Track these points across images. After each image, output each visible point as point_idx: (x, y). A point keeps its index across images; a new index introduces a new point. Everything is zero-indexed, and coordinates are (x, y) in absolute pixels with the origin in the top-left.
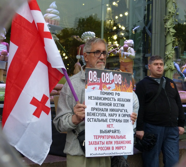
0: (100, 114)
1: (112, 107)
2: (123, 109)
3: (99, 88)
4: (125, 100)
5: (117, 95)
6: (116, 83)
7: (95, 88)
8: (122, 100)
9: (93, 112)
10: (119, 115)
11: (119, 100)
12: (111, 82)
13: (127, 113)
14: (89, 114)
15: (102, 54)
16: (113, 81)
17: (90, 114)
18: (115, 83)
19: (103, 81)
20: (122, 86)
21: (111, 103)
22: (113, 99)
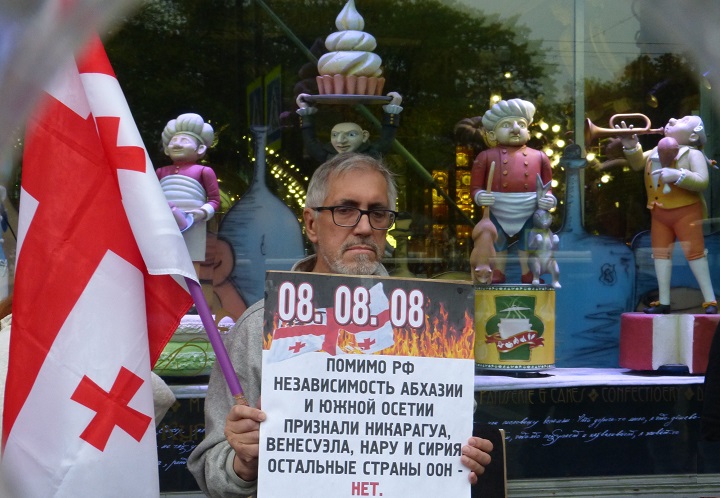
0: (323, 443)
1: (377, 417)
2: (424, 425)
3: (320, 347)
4: (438, 388)
5: (399, 371)
6: (400, 323)
7: (304, 345)
8: (424, 391)
9: (291, 436)
10: (408, 448)
11: (407, 392)
12: (374, 321)
13: (443, 440)
14: (276, 444)
15: (365, 217)
16: (384, 317)
17: (279, 444)
18: (393, 326)
19: (343, 320)
20: (428, 334)
21: (371, 402)
22: (384, 386)
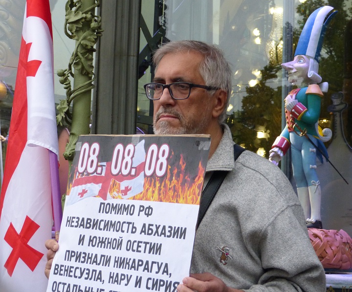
0: (86, 271)
1: (123, 253)
2: (153, 263)
3: (97, 193)
4: (167, 229)
5: (142, 213)
6: (149, 173)
7: (87, 191)
8: (157, 232)
9: (68, 264)
10: (138, 282)
11: (145, 232)
12: (133, 173)
13: (165, 277)
14: (59, 269)
16: (140, 168)
17: (61, 270)
18: (145, 175)
19: (115, 172)
20: (168, 182)
21: (121, 239)
22: (131, 226)
